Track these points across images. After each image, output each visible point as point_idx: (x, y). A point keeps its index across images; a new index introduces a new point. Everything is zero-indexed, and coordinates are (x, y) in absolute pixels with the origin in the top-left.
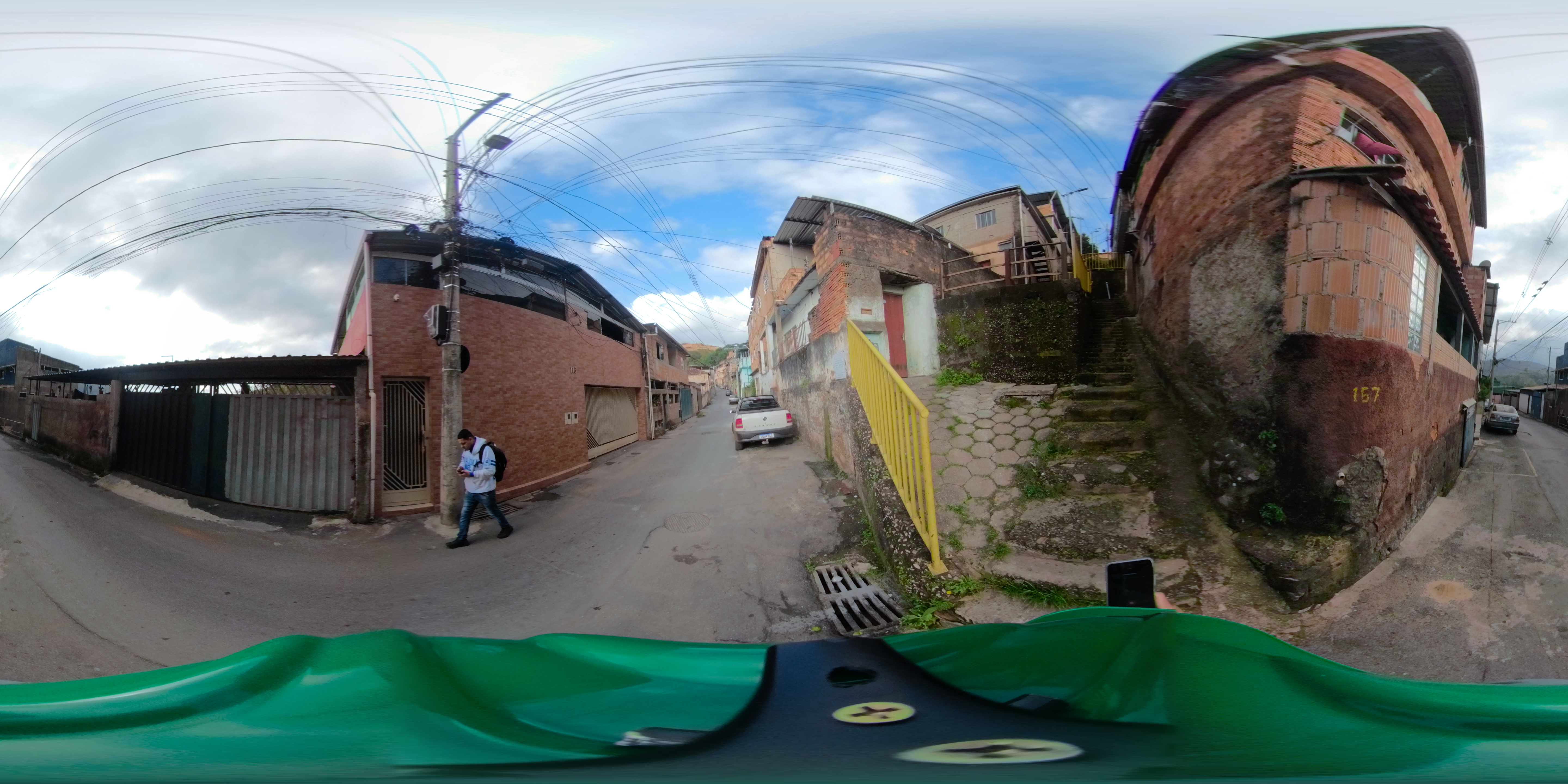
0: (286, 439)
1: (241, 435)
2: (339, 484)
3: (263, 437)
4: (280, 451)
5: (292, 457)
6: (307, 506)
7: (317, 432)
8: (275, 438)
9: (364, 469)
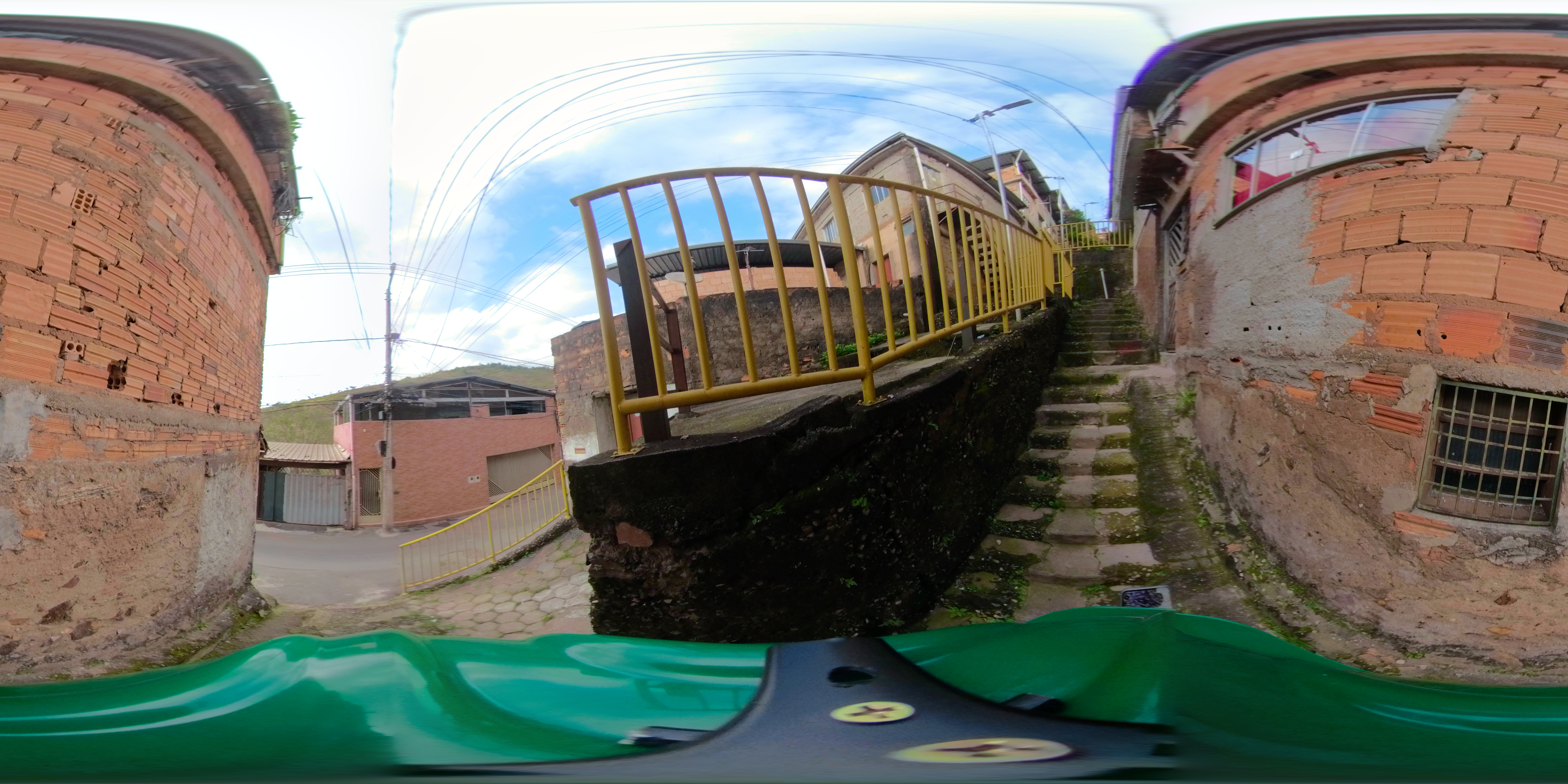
0: (314, 494)
1: (291, 492)
2: (339, 513)
3: (302, 493)
4: (311, 499)
5: (317, 501)
6: (324, 523)
7: (328, 490)
8: (308, 493)
9: (350, 508)
